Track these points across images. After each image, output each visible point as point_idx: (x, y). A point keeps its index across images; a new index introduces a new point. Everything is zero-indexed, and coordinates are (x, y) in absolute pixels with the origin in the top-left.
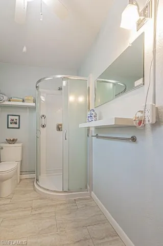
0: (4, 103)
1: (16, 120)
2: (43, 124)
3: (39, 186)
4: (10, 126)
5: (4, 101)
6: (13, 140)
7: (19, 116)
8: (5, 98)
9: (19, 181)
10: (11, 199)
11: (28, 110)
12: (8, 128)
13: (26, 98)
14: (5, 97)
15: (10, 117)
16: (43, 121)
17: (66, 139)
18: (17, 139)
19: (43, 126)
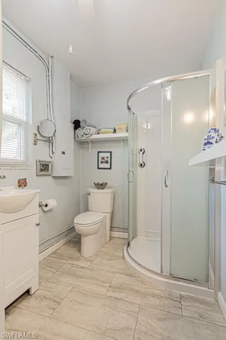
0: (91, 137)
1: (107, 157)
2: (141, 162)
3: (130, 257)
4: (101, 166)
5: (92, 135)
6: (102, 185)
7: (111, 152)
8: (93, 131)
9: (108, 239)
10: (92, 261)
11: (122, 143)
12: (98, 168)
13: (118, 127)
14: (92, 129)
15: (101, 155)
16: (141, 158)
17: (166, 186)
18: (106, 183)
19: (141, 165)
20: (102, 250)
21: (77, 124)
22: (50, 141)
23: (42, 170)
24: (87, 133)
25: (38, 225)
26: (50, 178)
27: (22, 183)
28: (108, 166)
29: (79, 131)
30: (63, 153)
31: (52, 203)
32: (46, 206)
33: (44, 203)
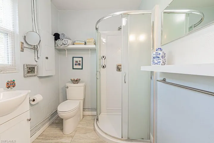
0: (68, 47)
1: (80, 61)
2: (103, 65)
4: (75, 67)
5: (69, 45)
6: (77, 80)
7: (82, 58)
8: (70, 42)
9: (82, 117)
11: (90, 52)
12: (73, 69)
13: (88, 41)
14: (69, 41)
15: (75, 59)
16: (103, 62)
17: (125, 83)
18: (80, 79)
19: (103, 66)
20: (78, 126)
21: (57, 36)
22: (35, 48)
23: (28, 72)
24: (64, 43)
25: (30, 120)
26: (36, 78)
27: (11, 85)
28: (80, 67)
29: (58, 42)
30: (47, 58)
31: (39, 98)
32: (34, 100)
33: (32, 99)
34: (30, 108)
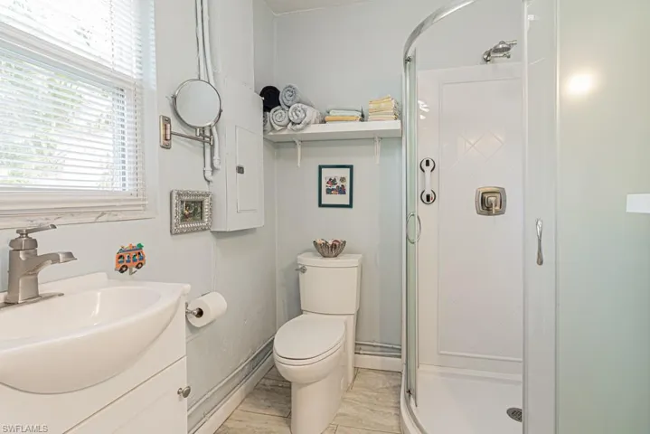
0: (305, 132)
1: (343, 179)
2: (428, 192)
4: (327, 199)
5: (308, 124)
6: (334, 246)
7: (351, 167)
8: (312, 114)
11: (378, 146)
12: (321, 205)
13: (372, 106)
14: (310, 111)
15: (327, 173)
16: (429, 182)
17: (540, 262)
18: (345, 242)
19: (428, 197)
21: (270, 98)
22: (204, 137)
23: (185, 218)
24: (295, 119)
25: (186, 394)
26: (207, 236)
27: (130, 260)
28: (344, 199)
29: (277, 115)
30: (240, 170)
31: (215, 304)
32: (200, 313)
33: (193, 308)
34: (187, 338)
